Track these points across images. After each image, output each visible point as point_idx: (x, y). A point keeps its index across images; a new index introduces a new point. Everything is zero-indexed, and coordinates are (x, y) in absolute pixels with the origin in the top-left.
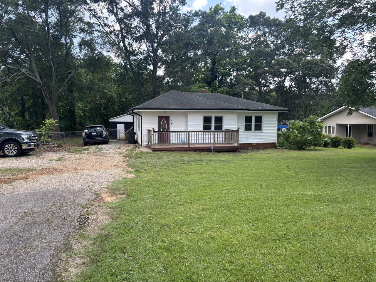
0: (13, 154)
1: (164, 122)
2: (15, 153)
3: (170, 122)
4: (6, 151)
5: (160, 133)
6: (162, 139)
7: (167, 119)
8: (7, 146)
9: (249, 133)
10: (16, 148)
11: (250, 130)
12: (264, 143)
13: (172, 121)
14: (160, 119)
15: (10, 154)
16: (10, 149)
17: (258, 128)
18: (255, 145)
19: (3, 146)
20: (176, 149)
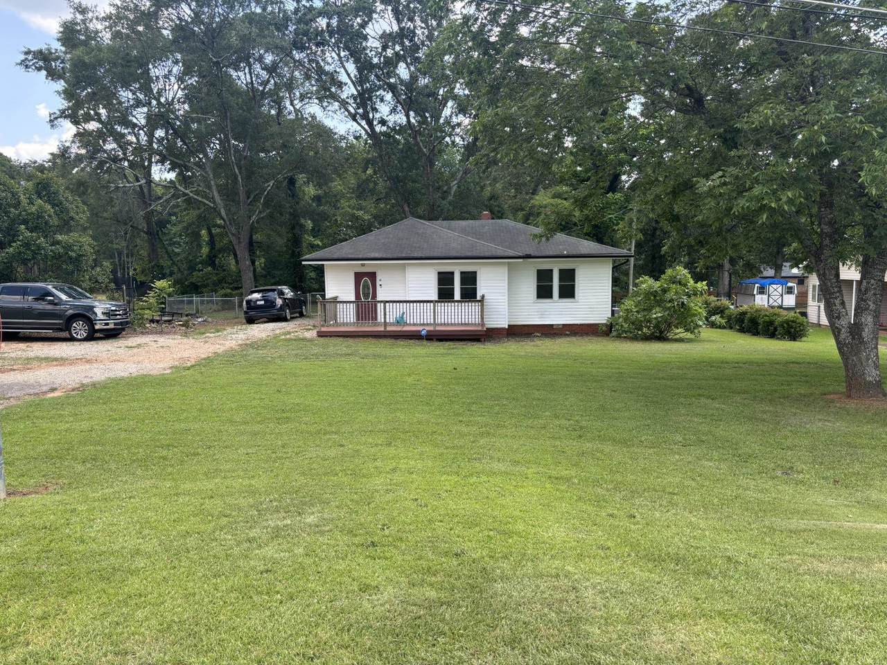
0: (82, 337)
1: (366, 281)
2: (85, 335)
3: (378, 283)
4: (73, 332)
5: (358, 305)
6: (362, 314)
7: (373, 276)
8: (74, 325)
9: (545, 303)
10: (86, 328)
11: (550, 296)
12: (581, 325)
13: (380, 280)
14: (359, 277)
15: (79, 337)
16: (79, 329)
17: (568, 292)
18: (560, 328)
19: (70, 325)
20: (360, 334)
